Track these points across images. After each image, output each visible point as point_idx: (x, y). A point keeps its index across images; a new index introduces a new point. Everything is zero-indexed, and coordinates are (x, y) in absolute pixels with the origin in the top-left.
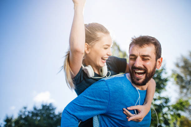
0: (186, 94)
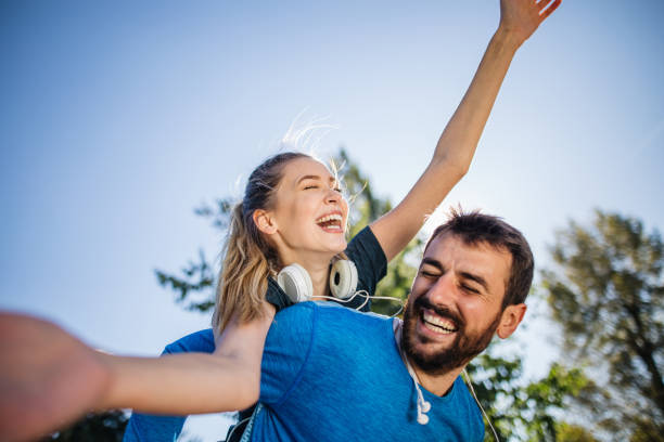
0: (584, 353)
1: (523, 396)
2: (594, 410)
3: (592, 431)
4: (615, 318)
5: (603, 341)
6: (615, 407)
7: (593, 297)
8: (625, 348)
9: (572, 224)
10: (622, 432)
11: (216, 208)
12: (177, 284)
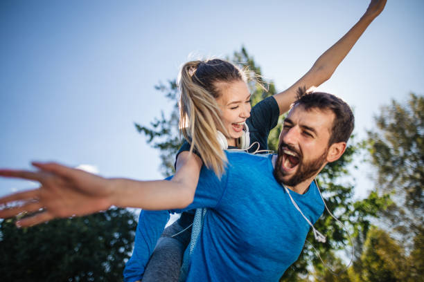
1: (352, 208)
2: (393, 220)
3: (390, 233)
4: (414, 165)
5: (405, 179)
6: (407, 219)
7: (401, 151)
8: (418, 184)
9: (394, 102)
10: (409, 235)
11: (168, 86)
12: (147, 132)
